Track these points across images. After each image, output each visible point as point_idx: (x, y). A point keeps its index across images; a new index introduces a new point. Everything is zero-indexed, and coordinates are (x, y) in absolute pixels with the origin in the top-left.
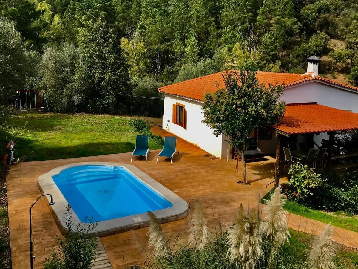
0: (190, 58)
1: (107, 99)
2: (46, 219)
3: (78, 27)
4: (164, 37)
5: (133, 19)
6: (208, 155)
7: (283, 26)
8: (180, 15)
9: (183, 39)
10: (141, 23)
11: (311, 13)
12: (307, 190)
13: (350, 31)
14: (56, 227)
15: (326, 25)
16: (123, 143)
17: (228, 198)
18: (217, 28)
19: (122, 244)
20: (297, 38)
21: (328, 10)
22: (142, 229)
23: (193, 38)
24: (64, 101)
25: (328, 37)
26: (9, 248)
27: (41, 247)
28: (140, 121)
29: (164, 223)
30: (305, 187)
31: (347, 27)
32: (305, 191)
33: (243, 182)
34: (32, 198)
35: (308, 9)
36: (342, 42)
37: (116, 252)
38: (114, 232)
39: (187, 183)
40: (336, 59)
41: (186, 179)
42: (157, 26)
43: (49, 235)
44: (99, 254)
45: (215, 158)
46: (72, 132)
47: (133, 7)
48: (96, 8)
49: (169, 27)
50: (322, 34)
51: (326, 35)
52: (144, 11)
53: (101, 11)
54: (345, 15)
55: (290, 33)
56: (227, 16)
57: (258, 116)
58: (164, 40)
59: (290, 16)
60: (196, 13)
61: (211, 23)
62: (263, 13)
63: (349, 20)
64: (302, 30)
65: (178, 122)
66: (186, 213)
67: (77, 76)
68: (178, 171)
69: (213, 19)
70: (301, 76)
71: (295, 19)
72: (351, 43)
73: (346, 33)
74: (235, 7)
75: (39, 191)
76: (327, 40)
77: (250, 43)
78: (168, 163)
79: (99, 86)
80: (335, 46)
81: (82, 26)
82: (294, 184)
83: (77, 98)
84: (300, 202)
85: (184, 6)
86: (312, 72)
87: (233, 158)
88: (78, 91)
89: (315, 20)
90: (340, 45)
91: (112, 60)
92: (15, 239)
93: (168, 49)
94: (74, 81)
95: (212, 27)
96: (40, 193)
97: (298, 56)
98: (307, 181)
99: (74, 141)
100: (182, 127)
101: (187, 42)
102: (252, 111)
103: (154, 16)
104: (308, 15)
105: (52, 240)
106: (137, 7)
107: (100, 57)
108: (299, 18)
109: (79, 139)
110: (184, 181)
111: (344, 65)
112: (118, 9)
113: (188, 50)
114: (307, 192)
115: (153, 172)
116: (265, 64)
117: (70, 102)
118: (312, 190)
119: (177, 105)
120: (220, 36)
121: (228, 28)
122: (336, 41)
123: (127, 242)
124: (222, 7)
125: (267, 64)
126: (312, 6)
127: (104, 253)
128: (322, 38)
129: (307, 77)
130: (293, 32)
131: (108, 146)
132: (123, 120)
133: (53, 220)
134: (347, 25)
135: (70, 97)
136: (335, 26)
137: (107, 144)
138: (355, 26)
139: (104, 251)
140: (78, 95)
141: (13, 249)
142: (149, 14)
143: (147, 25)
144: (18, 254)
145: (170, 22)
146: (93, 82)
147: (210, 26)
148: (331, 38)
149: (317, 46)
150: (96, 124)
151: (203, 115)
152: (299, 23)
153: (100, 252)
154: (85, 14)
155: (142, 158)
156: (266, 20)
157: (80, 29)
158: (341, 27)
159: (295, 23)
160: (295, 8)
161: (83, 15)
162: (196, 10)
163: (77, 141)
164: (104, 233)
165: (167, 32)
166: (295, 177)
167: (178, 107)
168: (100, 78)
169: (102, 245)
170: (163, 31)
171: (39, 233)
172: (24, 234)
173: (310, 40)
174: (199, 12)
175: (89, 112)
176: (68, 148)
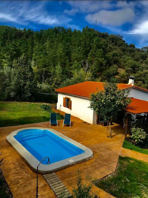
0: (58, 75)
1: (28, 94)
2: (20, 162)
3: (3, 59)
4: (45, 65)
5: (29, 56)
6: (85, 123)
7: (99, 62)
8: (52, 55)
9: (54, 66)
10: (34, 58)
11: (110, 56)
12: (140, 140)
13: (127, 65)
14: (28, 167)
15: (116, 62)
16: (41, 117)
17: (108, 146)
18: (70, 61)
19: (68, 176)
20: (104, 67)
21: (117, 55)
22: (74, 166)
23: (59, 66)
24: (6, 95)
25: (118, 67)
26: (5, 182)
27: (24, 180)
28: (47, 105)
29: (84, 162)
30: (140, 139)
31: (125, 63)
32: (139, 140)
33: (110, 137)
34: (7, 149)
35: (109, 55)
36: (123, 69)
37: (67, 181)
38: (61, 169)
39: (84, 138)
40: (121, 77)
41: (82, 136)
42: (42, 59)
43: (26, 173)
44: (59, 183)
45: (89, 124)
46: (13, 111)
47: (29, 50)
48: (11, 50)
49: (47, 60)
50: (115, 66)
51: (117, 66)
52: (35, 52)
53: (14, 51)
54: (124, 58)
55: (101, 65)
56: (74, 56)
57: (120, 105)
58: (45, 66)
59: (102, 57)
60: (60, 54)
61: (67, 59)
62: (91, 55)
63: (126, 60)
64: (107, 64)
65: (66, 106)
66: (93, 156)
67: (13, 83)
68: (75, 131)
69: (67, 57)
70: (126, 85)
71: (104, 59)
72: (128, 70)
73: (125, 66)
74: (78, 52)
75: (9, 145)
76: (117, 68)
77: (86, 69)
78: (68, 127)
79: (24, 88)
80: (120, 71)
81: (5, 58)
82: (134, 137)
83: (12, 94)
84: (136, 145)
85: (54, 51)
86: (131, 83)
87: (98, 124)
88: (12, 90)
89: (112, 59)
90: (122, 71)
91: (30, 75)
92: (7, 176)
93: (47, 71)
94: (11, 85)
95: (67, 61)
96: (10, 146)
97: (105, 75)
98: (140, 135)
99: (17, 116)
100: (69, 108)
101: (56, 67)
102: (118, 102)
103: (40, 55)
104: (109, 57)
105: (29, 176)
106: (31, 50)
107: (24, 74)
108: (105, 58)
109: (19, 115)
110: (81, 137)
111: (125, 79)
112: (22, 51)
113: (57, 71)
114: (140, 141)
115: (64, 132)
116: (94, 79)
117: (9, 96)
118: (142, 140)
119: (66, 98)
120: (71, 65)
121: (76, 62)
122: (121, 69)
123: (71, 174)
124: (71, 52)
125: (95, 79)
126: (110, 53)
127: (61, 183)
128: (115, 68)
129: (130, 86)
130: (103, 65)
131: (34, 118)
132: (37, 105)
133: (24, 163)
134: (125, 62)
135: (9, 93)
136: (120, 63)
137: (33, 117)
138: (128, 63)
139: (61, 181)
140: (13, 92)
141: (9, 183)
142: (38, 54)
143: (37, 59)
144: (13, 186)
145: (48, 58)
146: (20, 86)
147: (66, 60)
148: (119, 68)
149: (114, 71)
150: (24, 107)
151: (90, 104)
152: (105, 61)
153: (59, 182)
154: (6, 53)
155: (55, 125)
156: (92, 59)
157: (4, 60)
158: (123, 63)
159: (104, 61)
160: (104, 54)
161: (5, 53)
162: (60, 53)
163: (18, 116)
164: (57, 170)
165: (47, 62)
166: (134, 134)
167: (66, 99)
168: (24, 84)
169: (58, 178)
170: (45, 62)
171: (19, 171)
172: (11, 173)
173: (110, 68)
174: (61, 54)
175: (18, 101)
176: (15, 120)
